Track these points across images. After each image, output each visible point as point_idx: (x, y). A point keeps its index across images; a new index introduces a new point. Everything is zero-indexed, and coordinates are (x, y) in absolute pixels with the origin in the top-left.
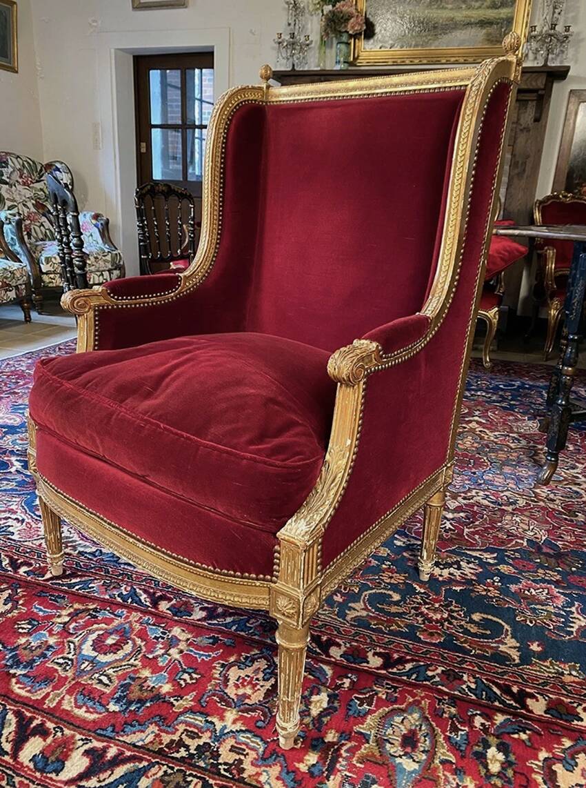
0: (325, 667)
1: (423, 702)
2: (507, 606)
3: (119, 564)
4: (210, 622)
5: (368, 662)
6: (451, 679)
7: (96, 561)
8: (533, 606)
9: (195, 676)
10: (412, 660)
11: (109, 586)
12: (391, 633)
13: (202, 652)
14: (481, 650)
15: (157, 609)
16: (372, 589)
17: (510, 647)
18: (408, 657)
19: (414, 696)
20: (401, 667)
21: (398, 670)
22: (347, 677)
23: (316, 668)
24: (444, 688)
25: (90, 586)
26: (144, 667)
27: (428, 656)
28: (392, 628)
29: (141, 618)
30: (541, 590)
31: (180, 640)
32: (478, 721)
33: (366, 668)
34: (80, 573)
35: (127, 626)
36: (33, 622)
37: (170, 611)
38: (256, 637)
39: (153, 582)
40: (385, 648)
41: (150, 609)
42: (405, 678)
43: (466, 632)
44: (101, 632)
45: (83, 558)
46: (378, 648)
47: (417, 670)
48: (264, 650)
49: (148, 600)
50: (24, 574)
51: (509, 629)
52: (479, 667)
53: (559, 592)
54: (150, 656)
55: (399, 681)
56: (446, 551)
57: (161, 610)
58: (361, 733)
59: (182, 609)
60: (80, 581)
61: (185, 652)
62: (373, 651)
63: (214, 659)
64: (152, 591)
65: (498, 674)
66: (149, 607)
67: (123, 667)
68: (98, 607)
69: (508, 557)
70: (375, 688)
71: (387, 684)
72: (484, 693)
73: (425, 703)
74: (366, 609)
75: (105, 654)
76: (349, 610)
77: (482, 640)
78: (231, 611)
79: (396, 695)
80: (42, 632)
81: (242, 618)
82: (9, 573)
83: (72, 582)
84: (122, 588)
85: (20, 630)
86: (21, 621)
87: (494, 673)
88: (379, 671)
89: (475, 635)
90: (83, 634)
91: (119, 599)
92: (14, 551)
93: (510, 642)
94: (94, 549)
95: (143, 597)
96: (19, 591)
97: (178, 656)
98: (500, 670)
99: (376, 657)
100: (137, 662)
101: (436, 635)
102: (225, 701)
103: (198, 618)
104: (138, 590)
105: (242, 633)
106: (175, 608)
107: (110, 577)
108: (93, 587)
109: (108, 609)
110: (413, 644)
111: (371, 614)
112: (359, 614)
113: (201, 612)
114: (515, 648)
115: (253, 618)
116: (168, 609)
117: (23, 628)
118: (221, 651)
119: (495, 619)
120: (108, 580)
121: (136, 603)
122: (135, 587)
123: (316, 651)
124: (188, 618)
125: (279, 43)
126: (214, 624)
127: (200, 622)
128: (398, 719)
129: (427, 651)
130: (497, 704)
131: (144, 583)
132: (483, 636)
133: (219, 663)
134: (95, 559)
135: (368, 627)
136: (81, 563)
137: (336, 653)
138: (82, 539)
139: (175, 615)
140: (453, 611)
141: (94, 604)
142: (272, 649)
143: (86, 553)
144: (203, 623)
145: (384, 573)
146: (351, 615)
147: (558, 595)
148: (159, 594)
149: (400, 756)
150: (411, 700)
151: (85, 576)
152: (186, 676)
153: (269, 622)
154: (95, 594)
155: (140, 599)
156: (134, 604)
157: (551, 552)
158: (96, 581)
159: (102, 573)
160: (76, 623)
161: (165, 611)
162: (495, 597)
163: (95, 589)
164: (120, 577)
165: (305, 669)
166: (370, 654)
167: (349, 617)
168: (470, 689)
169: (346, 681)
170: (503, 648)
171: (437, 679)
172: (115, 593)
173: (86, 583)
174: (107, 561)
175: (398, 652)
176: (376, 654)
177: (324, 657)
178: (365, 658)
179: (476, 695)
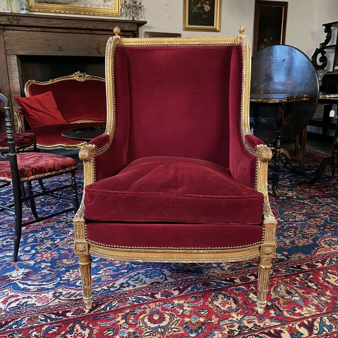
0: (240, 287)
4: (184, 293)
5: (251, 279)
6: (277, 271)
7: (100, 296)
9: (206, 311)
11: (122, 301)
12: (245, 267)
13: (196, 303)
14: (274, 260)
15: (157, 298)
19: (275, 281)
24: (279, 275)
25: (113, 305)
26: (183, 318)
28: (243, 266)
29: (156, 305)
31: (183, 304)
32: (297, 278)
33: (253, 281)
34: (100, 303)
35: (154, 310)
36: (110, 329)
38: (206, 289)
39: (140, 291)
40: (250, 273)
41: (154, 300)
44: (148, 317)
48: (216, 292)
49: (148, 297)
50: (73, 316)
52: (280, 265)
54: (180, 314)
58: (275, 298)
59: (167, 294)
60: (106, 306)
61: (190, 306)
63: (204, 303)
64: (144, 294)
65: (286, 264)
67: (176, 323)
68: (131, 310)
73: (280, 281)
75: (161, 323)
76: (223, 267)
78: (186, 286)
79: (270, 283)
80: (120, 330)
81: (193, 286)
82: (64, 319)
83: (102, 308)
84: (130, 299)
85: (109, 335)
86: (104, 332)
90: (141, 321)
91: (136, 303)
92: (49, 310)
93: (279, 255)
95: (145, 297)
96: (82, 322)
97: (190, 309)
100: (178, 319)
102: (227, 312)
103: (178, 294)
104: (138, 296)
105: (201, 290)
106: (163, 295)
107: (117, 298)
108: (116, 305)
109: (136, 308)
111: (231, 265)
112: (228, 267)
113: (175, 291)
114: (281, 256)
115: (197, 284)
116: (161, 297)
117: (110, 334)
118: (202, 299)
122: (135, 296)
123: (231, 284)
124: (173, 295)
126: (186, 293)
127: (180, 295)
128: (279, 289)
130: (296, 272)
131: (136, 293)
133: (207, 303)
134: (98, 295)
135: (236, 269)
137: (237, 281)
138: (77, 291)
139: (167, 297)
141: (127, 310)
144: (182, 294)
148: (149, 293)
149: (292, 298)
150: (276, 282)
151: (105, 303)
152: (202, 313)
153: (204, 283)
154: (121, 307)
156: (145, 302)
158: (113, 302)
159: (110, 298)
160: (131, 320)
161: (161, 298)
163: (117, 305)
164: (122, 296)
165: (236, 290)
166: (248, 276)
167: (226, 269)
168: (285, 272)
169: (252, 287)
170: (278, 257)
171: (274, 274)
172: (129, 302)
173: (110, 305)
174: (105, 293)
175: (254, 272)
176: (249, 275)
177: (236, 284)
178: (248, 278)
179: (289, 272)
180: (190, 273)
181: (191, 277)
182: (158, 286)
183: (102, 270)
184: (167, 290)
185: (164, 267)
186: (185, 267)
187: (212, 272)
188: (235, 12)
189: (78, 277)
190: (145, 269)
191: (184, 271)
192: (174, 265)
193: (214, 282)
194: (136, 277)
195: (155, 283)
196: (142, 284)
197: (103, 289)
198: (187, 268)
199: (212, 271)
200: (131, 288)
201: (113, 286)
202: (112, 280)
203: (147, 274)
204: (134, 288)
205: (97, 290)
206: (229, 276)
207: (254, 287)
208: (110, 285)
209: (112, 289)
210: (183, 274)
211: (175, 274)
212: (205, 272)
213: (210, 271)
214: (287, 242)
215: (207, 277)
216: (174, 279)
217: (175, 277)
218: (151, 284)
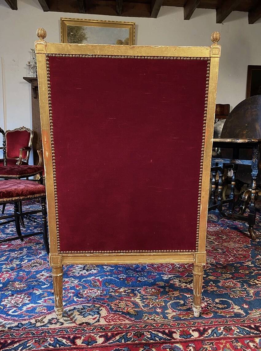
0: (178, 345)
1: (227, 345)
2: (224, 293)
3: (37, 327)
4: (109, 342)
5: (193, 336)
6: (228, 330)
7: (22, 330)
8: (232, 290)
10: (210, 328)
11: (40, 341)
12: (192, 319)
14: (229, 314)
15: (76, 345)
16: (169, 302)
17: (238, 309)
18: (207, 327)
19: (222, 344)
20: (207, 333)
21: (207, 334)
22: (190, 346)
23: (174, 347)
24: (229, 336)
25: (27, 345)
27: (213, 324)
28: (190, 316)
30: (229, 283)
32: (251, 344)
33: (194, 339)
34: (17, 340)
37: (84, 343)
38: (137, 342)
39: (64, 331)
40: (195, 327)
41: (72, 346)
42: (212, 337)
43: (218, 308)
45: (13, 330)
46: (192, 328)
47: (214, 332)
48: (145, 347)
49: (68, 342)
51: (231, 302)
52: (234, 322)
53: (235, 282)
55: (211, 340)
56: (185, 277)
57: (78, 345)
59: (90, 340)
60: (20, 345)
62: (191, 330)
64: (67, 336)
65: (242, 322)
66: (71, 345)
69: (209, 272)
70: (204, 347)
71: (207, 343)
72: (244, 332)
73: (228, 345)
74: (174, 311)
76: (167, 314)
77: (226, 310)
78: (115, 333)
79: (215, 346)
81: (123, 334)
83: (14, 347)
84: (48, 340)
87: (241, 322)
88: (200, 338)
89: (222, 308)
91: (51, 347)
93: (236, 307)
94: (16, 324)
95: (64, 341)
98: (242, 320)
99: (194, 332)
101: (209, 314)
103: (102, 342)
104: (58, 338)
105: (129, 342)
106: (86, 341)
107: (37, 336)
108: (30, 345)
110: (204, 321)
111: (177, 313)
112: (172, 315)
113: (100, 338)
114: (239, 309)
115: (128, 332)
116: (82, 343)
119: (224, 299)
120: (37, 338)
121: (62, 346)
122: (55, 337)
123: (168, 339)
124: (96, 344)
125: (29, 66)
126: (112, 343)
127: (104, 344)
129: (211, 322)
130: (251, 335)
131: (59, 333)
132: (225, 308)
134: (20, 329)
135: (180, 319)
136: (14, 334)
137: (177, 336)
138: (5, 320)
139: (88, 345)
140: (207, 301)
142: (148, 345)
143: (13, 327)
144: (106, 344)
145: (169, 293)
146: (170, 316)
147: (236, 283)
148: (72, 336)
150: (222, 346)
151: (21, 340)
153: (137, 332)
154: (34, 349)
155: (63, 343)
156: (62, 347)
157: (221, 267)
158: (29, 342)
159: (30, 336)
161: (81, 344)
162: (217, 290)
163: (31, 346)
164: (43, 335)
165: (169, 349)
166: (191, 331)
167: (169, 318)
168: (238, 332)
169: (191, 348)
170: (235, 311)
171: (224, 333)
172: (46, 344)
173: (24, 345)
174: (29, 328)
175: (201, 326)
176: (193, 331)
177: (173, 340)
178: (190, 334)
179: (242, 334)
180: (128, 317)
181: (127, 322)
182: (85, 329)
183: (43, 299)
184: (93, 335)
185: (104, 305)
186: (126, 309)
187: (151, 320)
188: (230, 75)
189: (15, 304)
190: (83, 305)
191: (123, 313)
192: (115, 305)
193: (149, 332)
194: (69, 313)
195: (85, 324)
196: (70, 323)
197: (30, 322)
198: (127, 310)
199: (152, 318)
200: (58, 326)
201: (41, 321)
202: (45, 313)
203: (82, 311)
204: (61, 326)
205: (23, 322)
206: (169, 327)
207: (193, 347)
208: (39, 319)
209: (38, 324)
210: (119, 317)
211: (111, 315)
212: (144, 318)
213: (151, 317)
214: (252, 291)
215: (144, 325)
216: (107, 322)
217: (109, 320)
218: (80, 324)
